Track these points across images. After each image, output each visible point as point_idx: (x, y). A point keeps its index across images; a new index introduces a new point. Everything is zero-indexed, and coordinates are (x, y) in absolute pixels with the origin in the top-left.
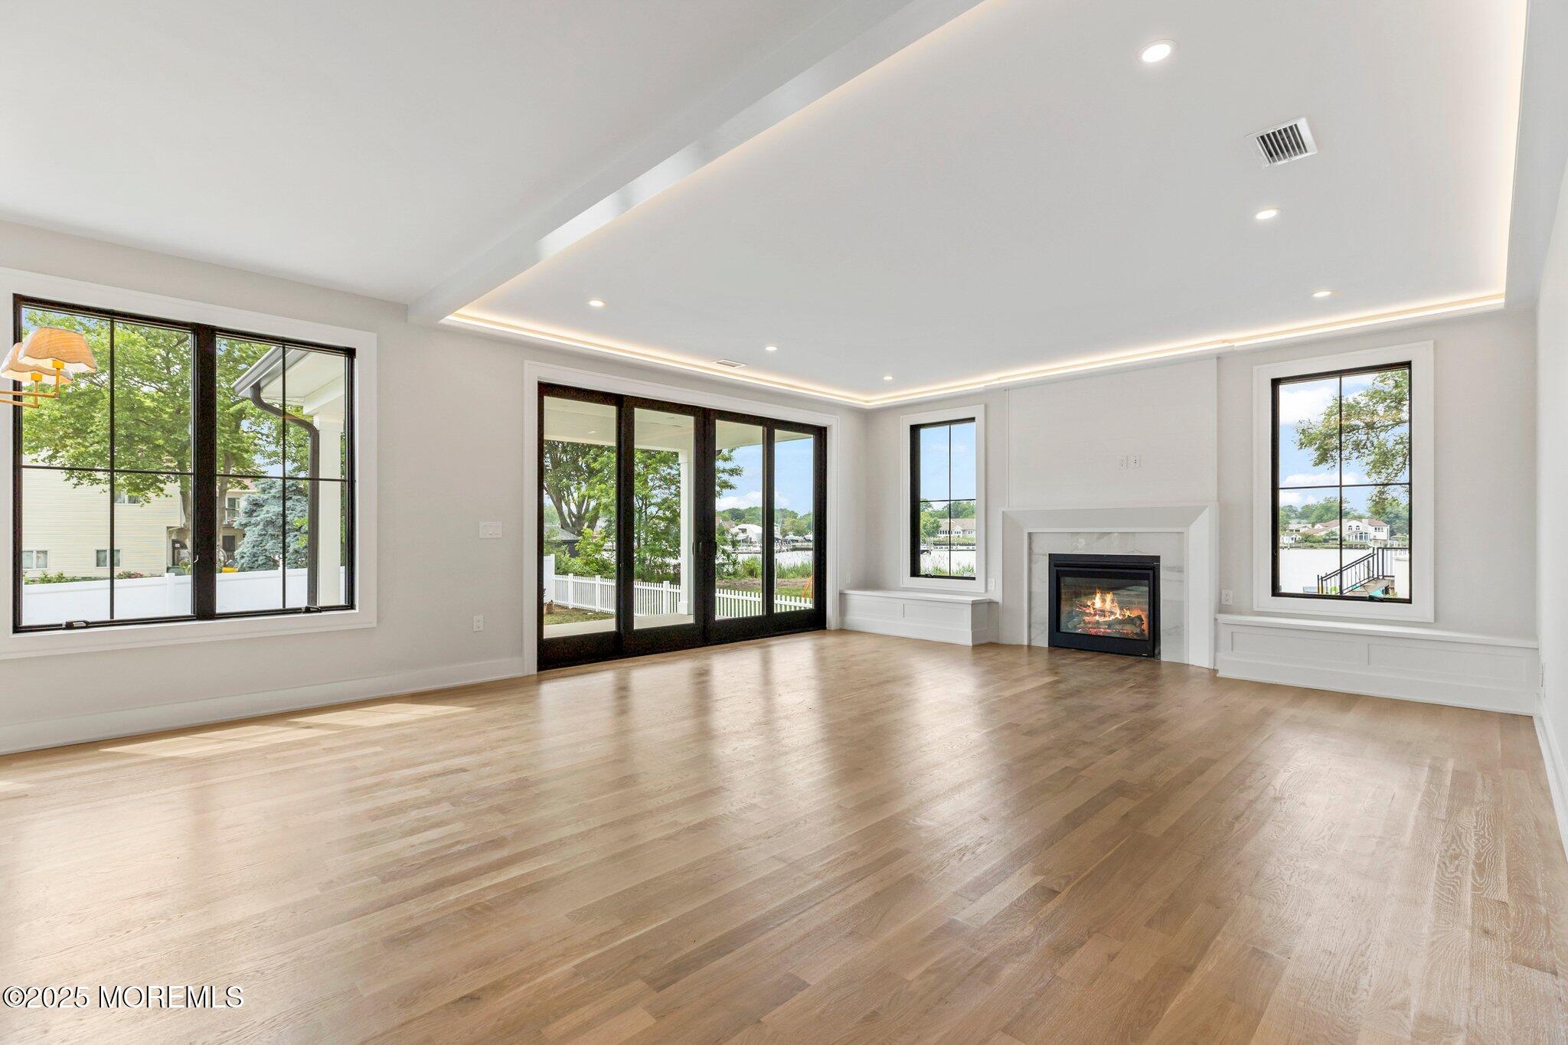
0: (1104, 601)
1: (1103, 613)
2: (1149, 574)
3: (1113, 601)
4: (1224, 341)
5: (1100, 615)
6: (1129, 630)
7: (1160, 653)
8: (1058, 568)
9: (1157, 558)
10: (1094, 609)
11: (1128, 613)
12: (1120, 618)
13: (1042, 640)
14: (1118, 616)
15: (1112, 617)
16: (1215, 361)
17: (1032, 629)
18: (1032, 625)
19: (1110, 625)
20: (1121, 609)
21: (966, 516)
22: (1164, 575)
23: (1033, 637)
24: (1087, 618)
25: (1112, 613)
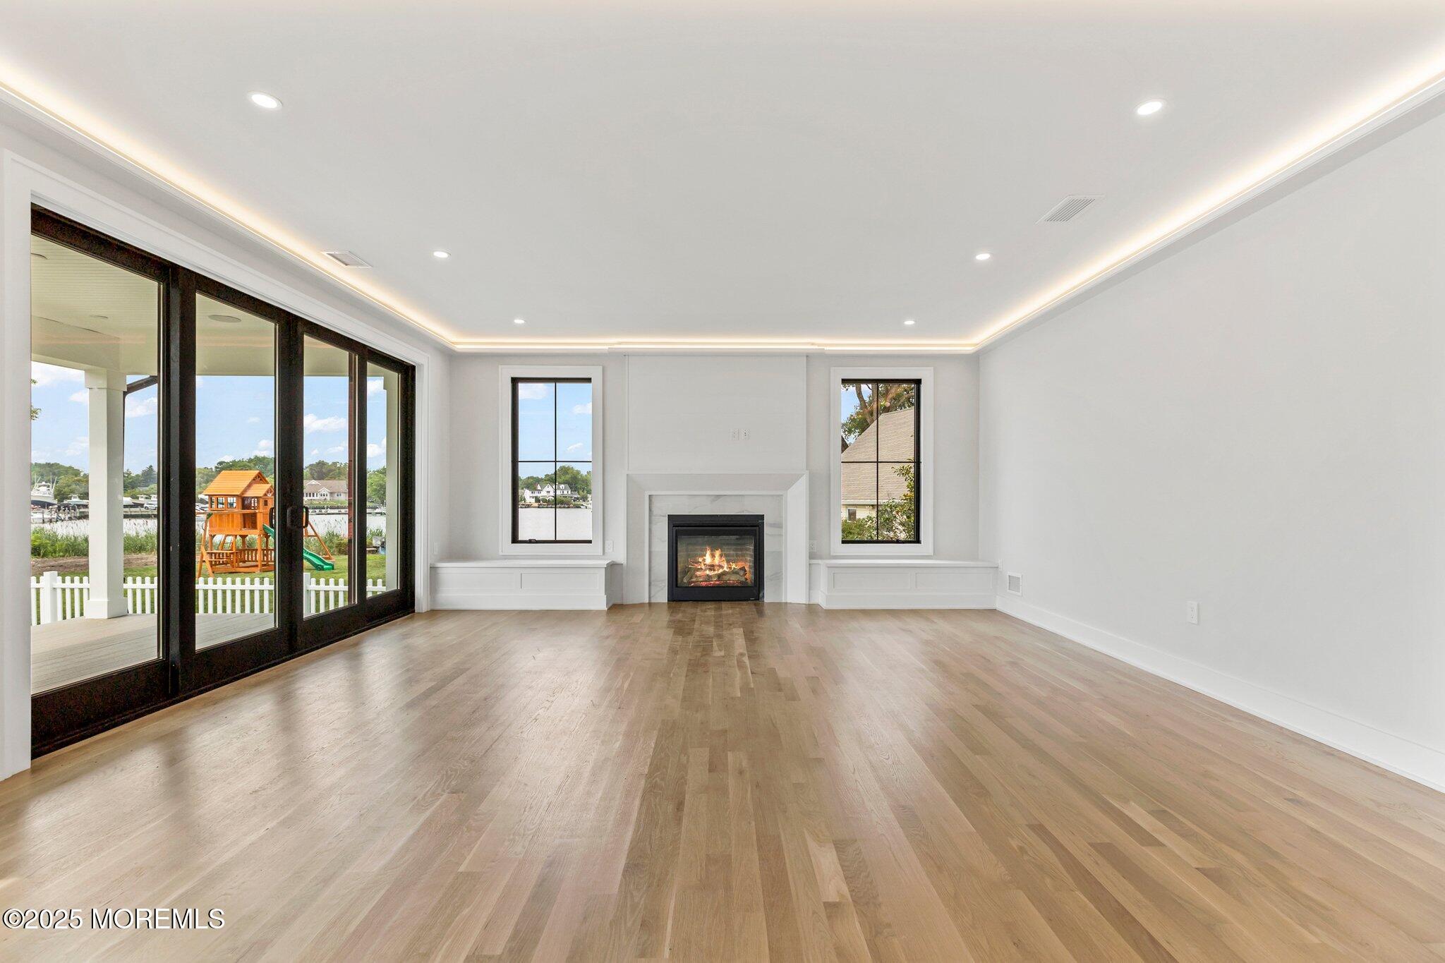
0: (713, 556)
1: (712, 567)
2: (756, 530)
3: (721, 556)
4: (813, 344)
5: (710, 570)
6: (733, 579)
7: (763, 596)
8: (677, 528)
9: (762, 517)
10: (704, 565)
11: (734, 566)
12: (727, 570)
13: (662, 596)
14: (725, 569)
15: (721, 571)
16: (805, 358)
17: (652, 587)
18: (653, 583)
19: (719, 576)
20: (728, 562)
21: (333, 478)
22: (767, 530)
23: (653, 593)
24: (698, 573)
25: (721, 567)
